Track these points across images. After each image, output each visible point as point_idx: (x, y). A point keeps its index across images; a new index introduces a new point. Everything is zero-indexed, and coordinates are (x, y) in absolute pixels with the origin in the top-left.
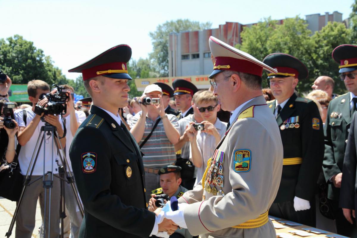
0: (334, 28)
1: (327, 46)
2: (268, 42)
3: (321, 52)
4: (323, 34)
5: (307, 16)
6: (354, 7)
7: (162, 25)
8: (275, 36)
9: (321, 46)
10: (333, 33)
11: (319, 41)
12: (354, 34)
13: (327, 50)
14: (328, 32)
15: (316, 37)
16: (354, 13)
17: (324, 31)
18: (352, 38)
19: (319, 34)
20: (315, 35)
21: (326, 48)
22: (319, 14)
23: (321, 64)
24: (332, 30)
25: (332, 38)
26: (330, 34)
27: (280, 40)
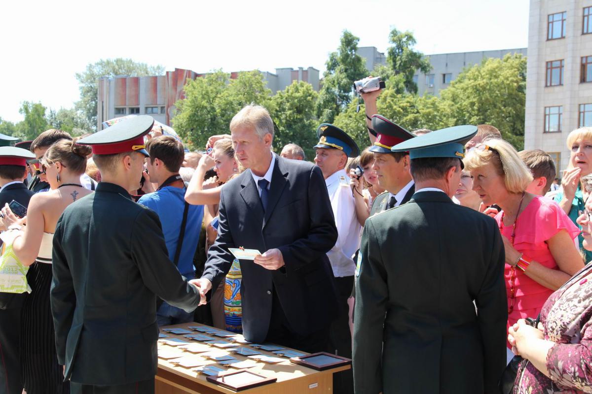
0: (300, 88)
1: (289, 109)
2: (217, 101)
3: (283, 116)
4: (286, 95)
5: (277, 69)
6: (328, 64)
7: (93, 64)
8: (225, 93)
9: (284, 110)
10: (297, 95)
11: (281, 103)
12: (326, 97)
13: (290, 114)
14: (292, 93)
15: (278, 98)
16: (328, 71)
17: (288, 92)
18: (324, 102)
19: (282, 94)
20: (277, 96)
21: (288, 113)
22: (292, 69)
23: (282, 131)
24: (297, 90)
25: (296, 101)
26: (293, 95)
27: (231, 99)
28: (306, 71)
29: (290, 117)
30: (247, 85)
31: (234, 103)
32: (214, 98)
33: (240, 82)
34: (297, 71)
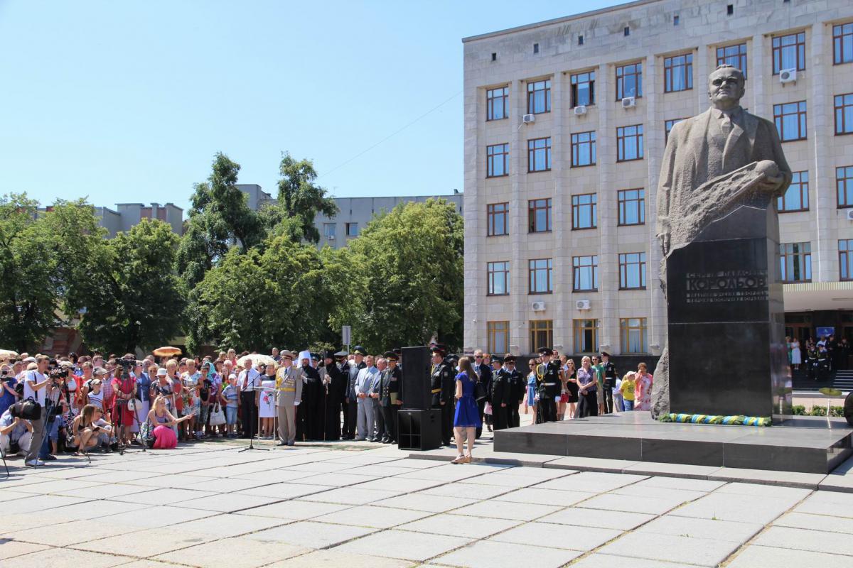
28: (163, 209)
29: (137, 270)
30: (69, 221)
31: (46, 246)
32: (10, 239)
33: (57, 215)
34: (151, 208)
